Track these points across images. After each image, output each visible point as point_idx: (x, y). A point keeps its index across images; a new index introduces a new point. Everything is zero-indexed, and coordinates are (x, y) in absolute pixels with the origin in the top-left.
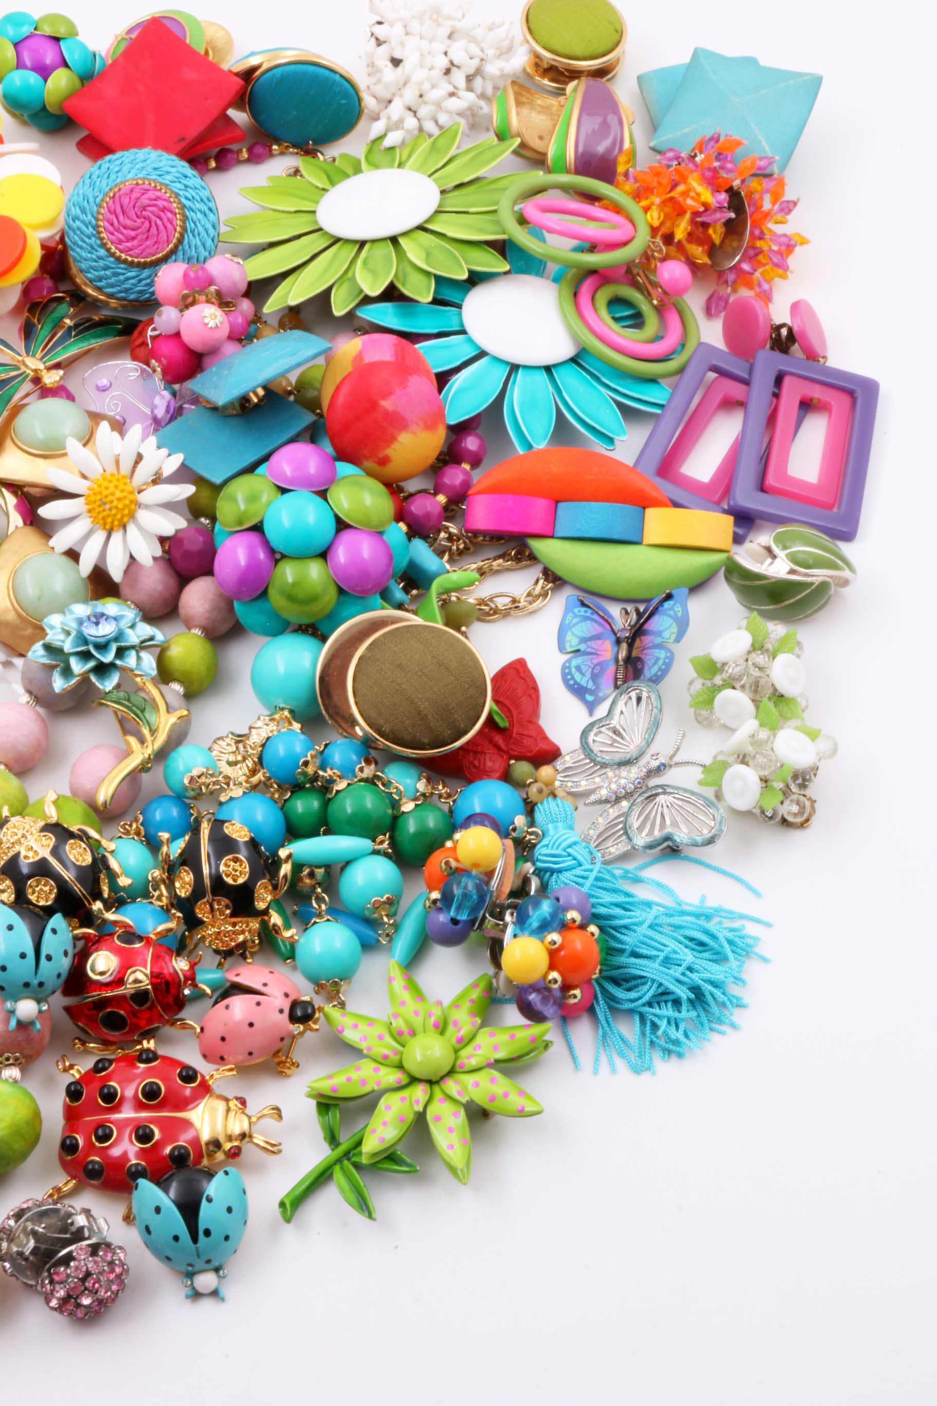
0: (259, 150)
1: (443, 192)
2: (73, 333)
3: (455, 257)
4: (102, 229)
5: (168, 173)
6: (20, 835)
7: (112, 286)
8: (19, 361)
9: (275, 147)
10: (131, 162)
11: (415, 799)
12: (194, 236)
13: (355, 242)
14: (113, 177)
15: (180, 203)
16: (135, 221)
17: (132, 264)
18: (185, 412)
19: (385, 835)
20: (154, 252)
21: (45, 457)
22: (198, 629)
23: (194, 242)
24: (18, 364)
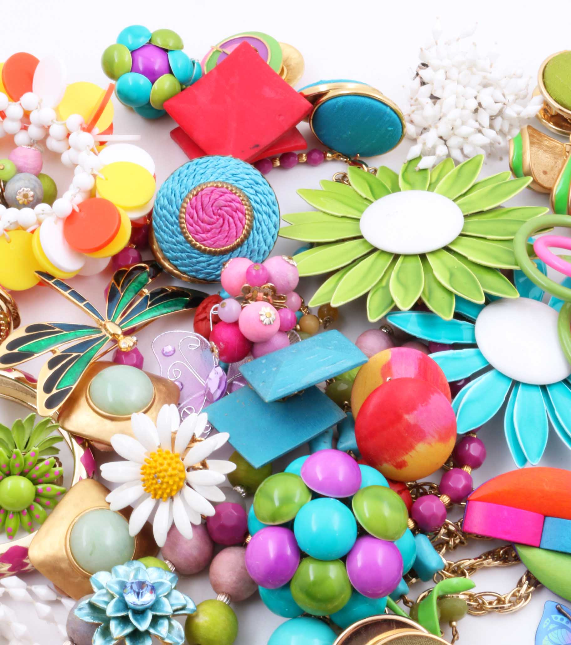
0: (316, 156)
1: (466, 216)
2: (149, 303)
3: (474, 281)
4: (183, 220)
7: (186, 266)
8: (101, 325)
9: (329, 155)
10: (214, 167)
12: (258, 233)
13: (390, 254)
14: (198, 177)
15: (250, 205)
16: (211, 218)
17: (204, 252)
18: (234, 388)
20: (223, 244)
21: (112, 419)
22: (224, 596)
23: (257, 238)
24: (100, 327)
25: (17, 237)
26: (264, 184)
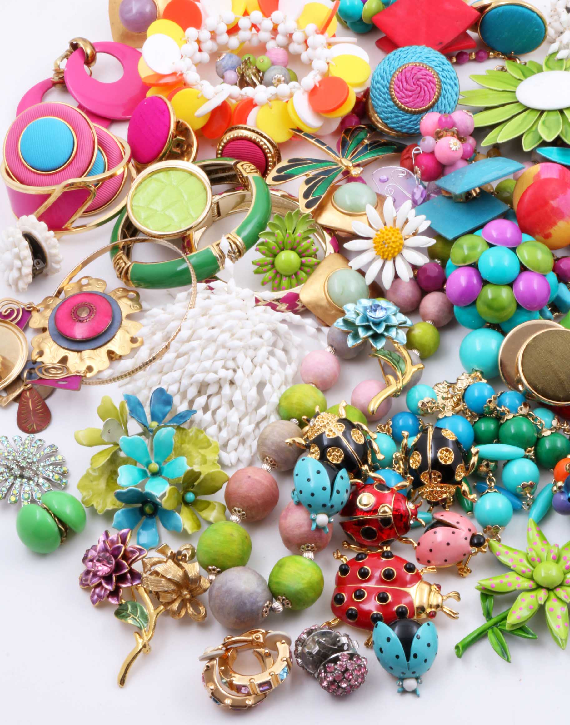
0: (482, 54)
2: (369, 148)
4: (392, 90)
5: (434, 61)
6: (325, 423)
7: (394, 123)
8: (338, 160)
9: (491, 54)
10: (413, 53)
11: (551, 429)
12: (444, 98)
13: (537, 110)
14: (402, 60)
15: (439, 78)
16: (412, 87)
17: (407, 112)
18: (431, 198)
19: (532, 448)
20: (421, 106)
21: (350, 215)
22: (430, 322)
23: (444, 102)
24: (337, 162)
25: (277, 106)
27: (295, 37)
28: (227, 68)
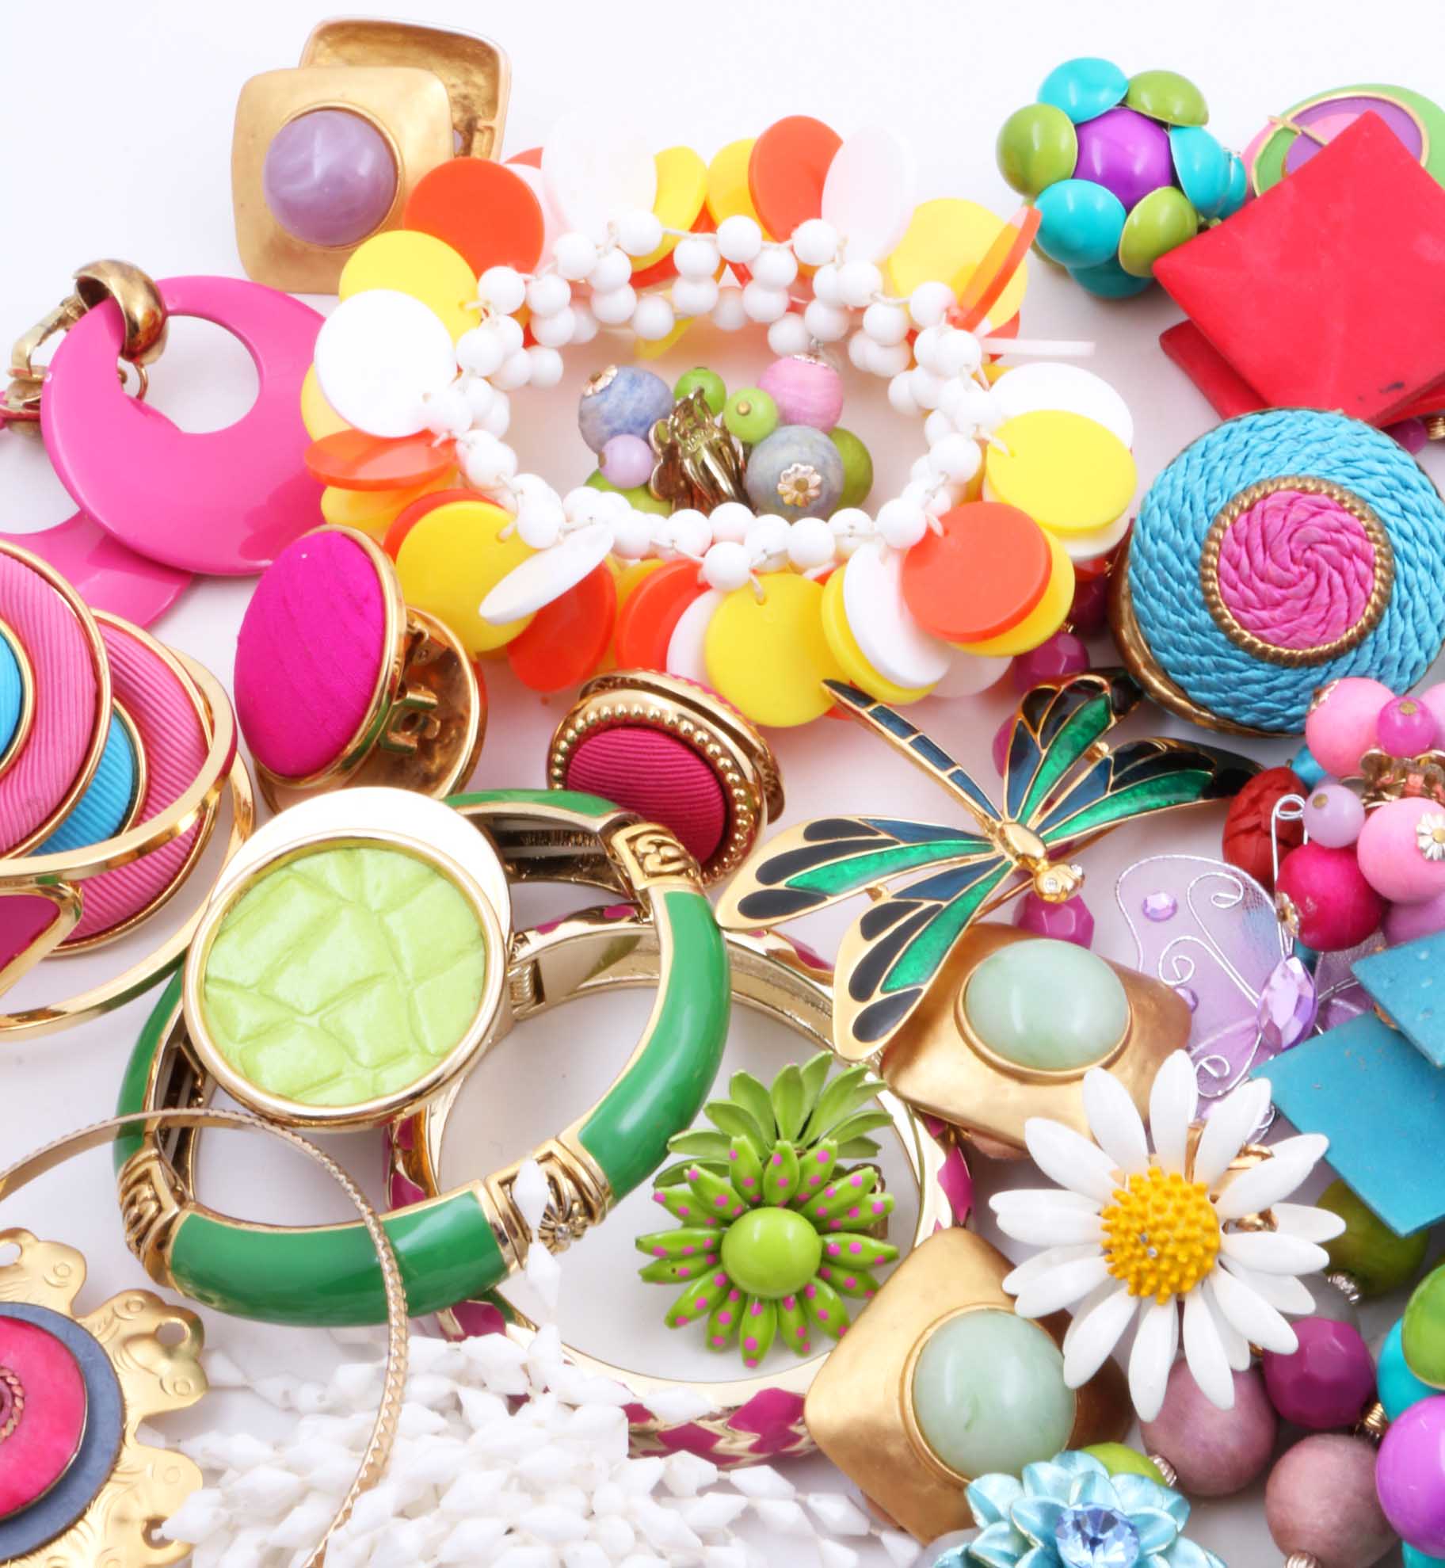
2: (1112, 779)
4: (1212, 573)
5: (1371, 473)
7: (1209, 688)
8: (993, 830)
10: (1296, 440)
12: (1402, 615)
14: (1254, 464)
15: (1388, 543)
16: (1287, 570)
17: (1262, 656)
18: (1333, 1017)
20: (1313, 639)
21: (1022, 1078)
22: (1305, 1562)
23: (1400, 627)
24: (990, 836)
25: (783, 591)
26: (1425, 488)
27: (869, 319)
28: (617, 424)
